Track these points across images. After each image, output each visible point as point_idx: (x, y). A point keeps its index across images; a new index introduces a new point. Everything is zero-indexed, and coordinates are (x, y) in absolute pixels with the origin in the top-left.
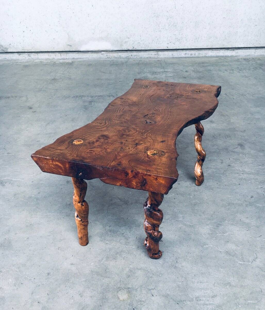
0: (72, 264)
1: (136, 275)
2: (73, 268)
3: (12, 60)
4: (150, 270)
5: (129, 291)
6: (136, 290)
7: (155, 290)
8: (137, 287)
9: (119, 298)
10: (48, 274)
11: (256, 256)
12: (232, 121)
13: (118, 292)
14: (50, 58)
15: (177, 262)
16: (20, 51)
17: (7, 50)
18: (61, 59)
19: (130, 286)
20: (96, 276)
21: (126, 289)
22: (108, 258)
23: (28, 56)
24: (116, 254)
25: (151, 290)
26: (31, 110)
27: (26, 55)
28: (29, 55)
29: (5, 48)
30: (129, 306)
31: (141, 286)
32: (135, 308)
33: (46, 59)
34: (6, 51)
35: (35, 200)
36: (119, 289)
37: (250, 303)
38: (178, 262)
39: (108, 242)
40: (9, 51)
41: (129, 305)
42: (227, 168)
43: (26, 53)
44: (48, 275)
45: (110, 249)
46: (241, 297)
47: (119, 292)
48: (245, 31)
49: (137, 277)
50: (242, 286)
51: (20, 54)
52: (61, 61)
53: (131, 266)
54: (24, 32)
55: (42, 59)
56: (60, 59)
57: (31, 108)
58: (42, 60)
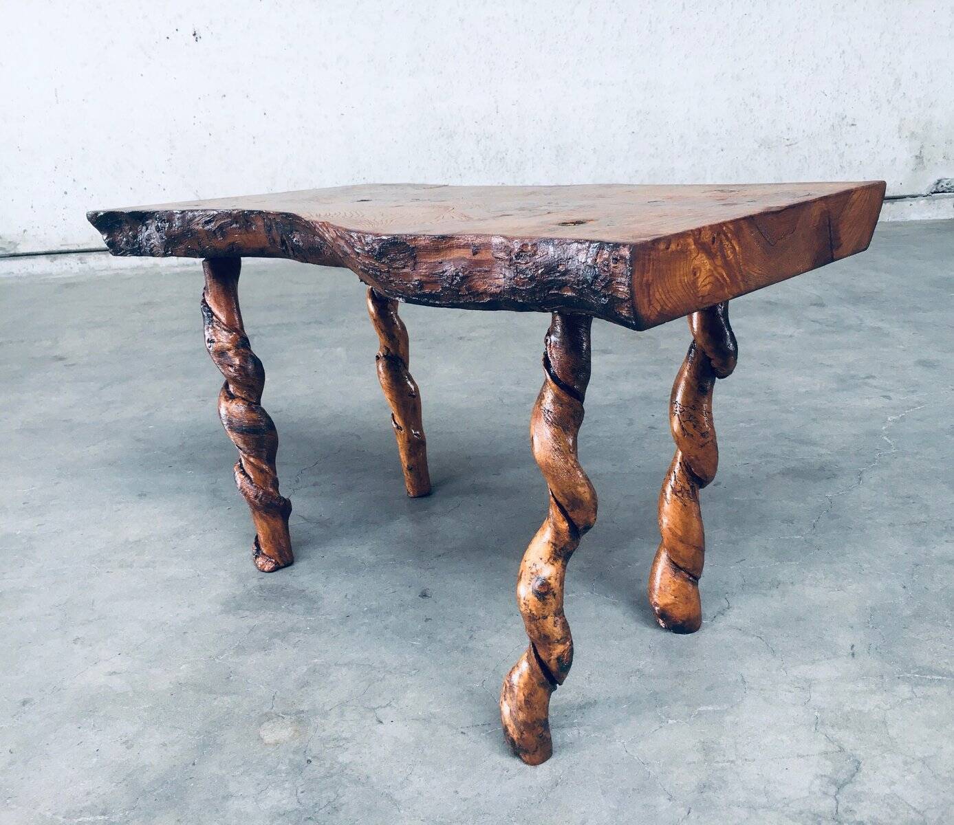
0: (115, 673)
1: (331, 678)
2: (118, 683)
3: (30, 275)
4: (382, 662)
5: (300, 719)
6: (325, 715)
7: (388, 708)
8: (327, 708)
9: (260, 739)
10: (24, 703)
11: (726, 604)
12: (663, 346)
13: (260, 724)
14: (145, 266)
15: (471, 637)
16: (54, 249)
17: (15, 247)
18: (177, 267)
19: (305, 707)
20: (191, 692)
21: (290, 714)
22: (240, 650)
23: (79, 262)
24: (270, 638)
25: (377, 711)
26: (60, 363)
27: (72, 260)
28: (80, 259)
29: (10, 242)
30: (291, 756)
31: (343, 704)
32: (314, 757)
33: (133, 269)
34: (12, 252)
35: (24, 541)
36: (267, 717)
37: (707, 712)
38: (476, 636)
39: (247, 613)
40: (22, 249)
41: (295, 752)
42: (644, 432)
43: (74, 255)
44: (24, 705)
45: (252, 629)
46: (676, 700)
47: (266, 724)
48: (693, 165)
49: (332, 682)
50: (679, 674)
51: (55, 259)
52: (178, 270)
53: (316, 660)
54: (66, 193)
55: (121, 269)
56: (176, 265)
57: (61, 359)
58: (120, 272)
